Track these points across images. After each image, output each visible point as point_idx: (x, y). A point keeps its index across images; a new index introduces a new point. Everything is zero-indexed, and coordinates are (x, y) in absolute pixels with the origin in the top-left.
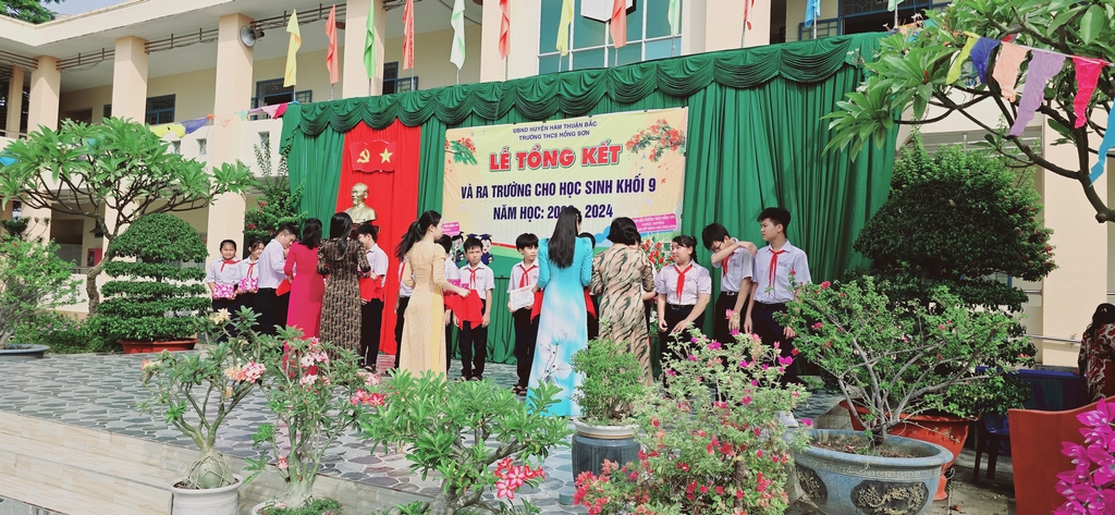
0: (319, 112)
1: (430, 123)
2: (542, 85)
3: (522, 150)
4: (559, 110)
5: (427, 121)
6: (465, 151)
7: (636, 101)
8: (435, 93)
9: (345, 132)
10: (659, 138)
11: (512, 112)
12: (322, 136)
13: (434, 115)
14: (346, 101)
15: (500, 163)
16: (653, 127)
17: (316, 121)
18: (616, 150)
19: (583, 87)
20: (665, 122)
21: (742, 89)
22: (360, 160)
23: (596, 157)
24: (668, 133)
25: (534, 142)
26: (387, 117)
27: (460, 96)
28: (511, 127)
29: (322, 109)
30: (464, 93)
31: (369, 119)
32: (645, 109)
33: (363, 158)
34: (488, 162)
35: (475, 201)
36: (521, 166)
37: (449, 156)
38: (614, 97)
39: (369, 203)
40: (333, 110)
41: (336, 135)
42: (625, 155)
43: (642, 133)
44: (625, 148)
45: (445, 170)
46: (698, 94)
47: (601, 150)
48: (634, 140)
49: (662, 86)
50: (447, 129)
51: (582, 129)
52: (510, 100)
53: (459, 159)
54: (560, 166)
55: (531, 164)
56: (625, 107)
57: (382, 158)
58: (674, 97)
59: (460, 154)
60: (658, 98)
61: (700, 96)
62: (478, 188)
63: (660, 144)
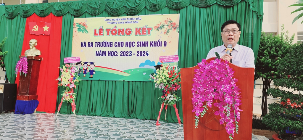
0: (14, 9)
1: (67, 15)
2: (118, 2)
3: (108, 28)
4: (125, 13)
5: (65, 14)
6: (83, 28)
7: (158, 10)
8: (69, 3)
9: (26, 17)
10: (168, 26)
11: (104, 13)
12: (15, 19)
13: (68, 12)
14: (27, 5)
15: (99, 33)
16: (165, 21)
17: (12, 13)
18: (149, 29)
19: (135, 4)
20: (170, 19)
21: (202, 8)
22: (33, 30)
23: (141, 32)
24: (172, 24)
25: (114, 25)
26: (46, 12)
27: (80, 5)
28: (104, 18)
29: (16, 8)
30: (82, 4)
31: (38, 12)
32: (162, 14)
33: (35, 29)
34: (93, 32)
35: (87, 48)
36: (108, 34)
37: (75, 29)
38: (148, 8)
39: (37, 47)
40: (21, 8)
41: (22, 19)
42: (153, 32)
43: (161, 23)
44: (153, 29)
45: (74, 35)
46: (184, 9)
47: (143, 29)
48: (157, 26)
49: (169, 5)
50: (74, 18)
51: (135, 21)
52: (103, 8)
53: (80, 31)
54: (126, 35)
55: (113, 34)
56: (153, 13)
57: (44, 29)
58: (174, 9)
59: (80, 29)
60: (167, 9)
61: (185, 9)
62: (88, 43)
63: (168, 28)
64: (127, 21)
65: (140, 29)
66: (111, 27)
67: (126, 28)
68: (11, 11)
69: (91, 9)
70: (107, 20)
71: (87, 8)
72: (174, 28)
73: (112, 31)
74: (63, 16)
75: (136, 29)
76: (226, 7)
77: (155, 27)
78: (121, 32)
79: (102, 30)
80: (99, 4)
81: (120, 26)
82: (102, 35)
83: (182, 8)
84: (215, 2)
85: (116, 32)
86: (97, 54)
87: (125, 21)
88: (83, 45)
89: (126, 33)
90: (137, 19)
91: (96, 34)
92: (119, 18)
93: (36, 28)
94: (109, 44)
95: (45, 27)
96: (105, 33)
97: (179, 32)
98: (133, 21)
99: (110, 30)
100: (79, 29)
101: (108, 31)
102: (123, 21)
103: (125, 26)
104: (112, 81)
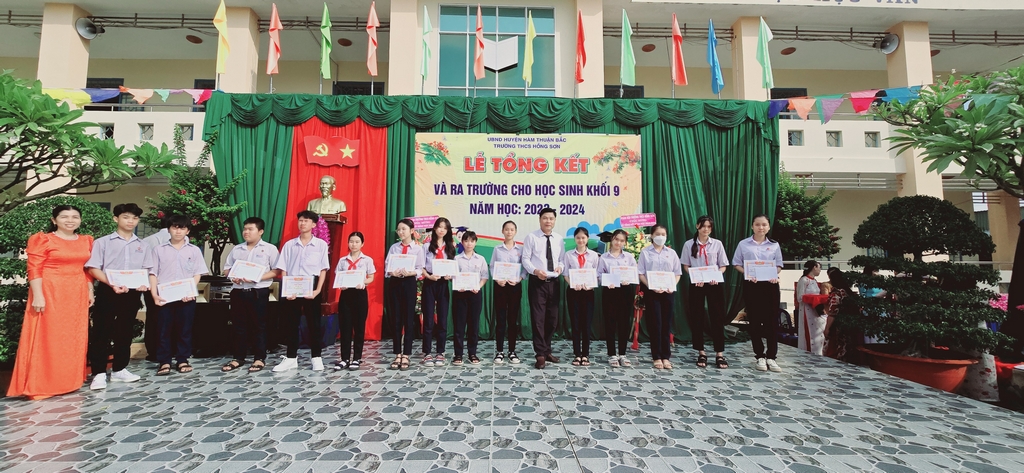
1: (397, 127)
2: (514, 105)
3: (497, 156)
4: (531, 127)
5: (394, 124)
8: (401, 99)
9: (292, 125)
10: (620, 156)
11: (485, 124)
12: (262, 128)
13: (402, 118)
14: (293, 96)
15: (475, 165)
16: (615, 148)
17: (253, 112)
18: (584, 162)
19: (553, 111)
20: (624, 145)
21: (682, 127)
22: (315, 154)
23: (567, 166)
24: (627, 153)
25: (512, 150)
26: (347, 116)
27: (430, 105)
28: (484, 136)
29: (261, 100)
30: (434, 102)
31: (324, 115)
32: (606, 133)
33: (319, 152)
34: (462, 164)
35: (449, 198)
36: (496, 169)
37: (419, 157)
38: (579, 121)
40: (276, 103)
41: (282, 128)
42: (592, 166)
43: (605, 151)
44: (592, 161)
45: (417, 169)
46: (647, 127)
47: (572, 161)
48: (599, 156)
49: (619, 117)
50: (416, 131)
51: (553, 143)
52: (483, 114)
53: (431, 160)
54: (535, 172)
55: (506, 168)
56: (589, 130)
57: (342, 153)
58: (629, 127)
59: (432, 155)
60: (616, 125)
61: (649, 128)
62: (452, 186)
63: (621, 161)
64: (536, 143)
65: (564, 160)
66: (503, 153)
67: (534, 158)
68: (250, 108)
69: (454, 115)
70: (493, 139)
71: (446, 113)
72: (633, 162)
73: (505, 163)
74: (388, 126)
75: (557, 160)
76: (721, 129)
77: (595, 157)
78: (524, 165)
79: (483, 159)
80: (471, 107)
81: (521, 153)
82: (483, 169)
83: (645, 125)
84: (703, 119)
85: (514, 165)
86: (473, 209)
87: (532, 143)
88: (440, 190)
89: (536, 167)
90: (557, 140)
91: (468, 167)
92: (518, 137)
93: (322, 151)
94: (500, 190)
95: (344, 148)
96: (489, 166)
97: (642, 169)
98: (548, 144)
99: (499, 160)
100: (429, 156)
101: (496, 162)
102: (528, 143)
103: (533, 154)
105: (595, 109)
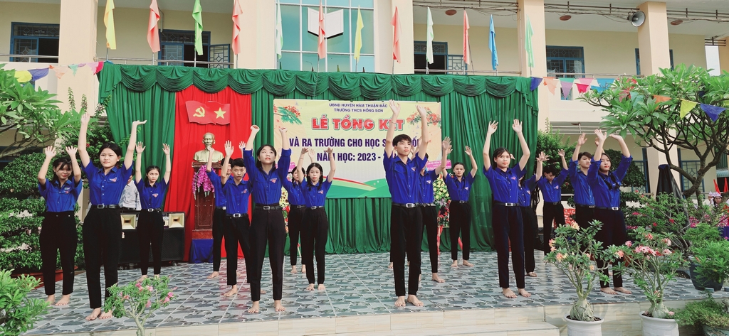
0: (143, 73)
2: (348, 79)
3: (337, 117)
4: (362, 96)
5: (256, 92)
7: (411, 95)
9: (177, 91)
11: (327, 94)
12: (148, 95)
13: (263, 88)
14: (173, 68)
19: (377, 84)
25: (347, 113)
26: (219, 85)
27: (284, 77)
28: (327, 102)
29: (146, 71)
30: (287, 76)
31: (201, 84)
32: (416, 100)
33: (198, 113)
36: (336, 127)
37: (277, 117)
38: (396, 92)
42: (406, 125)
44: (406, 121)
45: (275, 126)
46: (445, 96)
48: (411, 117)
50: (274, 98)
51: (378, 108)
52: (325, 85)
53: (286, 120)
54: (365, 130)
55: (344, 126)
56: (403, 98)
57: (216, 115)
58: (432, 96)
59: (287, 116)
60: (423, 95)
61: (447, 97)
62: (303, 140)
64: (365, 108)
65: (386, 121)
66: (341, 116)
67: (364, 119)
68: (137, 77)
69: (304, 86)
70: (333, 105)
71: (297, 84)
72: (435, 122)
73: (343, 123)
74: (252, 93)
75: (381, 121)
76: (497, 98)
77: (408, 119)
78: (357, 124)
79: (326, 120)
80: (316, 80)
82: (326, 127)
84: (485, 91)
86: (320, 157)
87: (362, 108)
88: (294, 143)
90: (381, 106)
91: (315, 126)
92: (352, 103)
96: (331, 125)
97: (442, 128)
98: (374, 108)
99: (338, 121)
100: (285, 117)
102: (360, 108)
103: (363, 116)
104: (347, 199)
105: (408, 83)
